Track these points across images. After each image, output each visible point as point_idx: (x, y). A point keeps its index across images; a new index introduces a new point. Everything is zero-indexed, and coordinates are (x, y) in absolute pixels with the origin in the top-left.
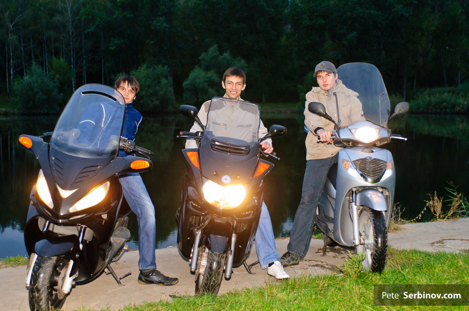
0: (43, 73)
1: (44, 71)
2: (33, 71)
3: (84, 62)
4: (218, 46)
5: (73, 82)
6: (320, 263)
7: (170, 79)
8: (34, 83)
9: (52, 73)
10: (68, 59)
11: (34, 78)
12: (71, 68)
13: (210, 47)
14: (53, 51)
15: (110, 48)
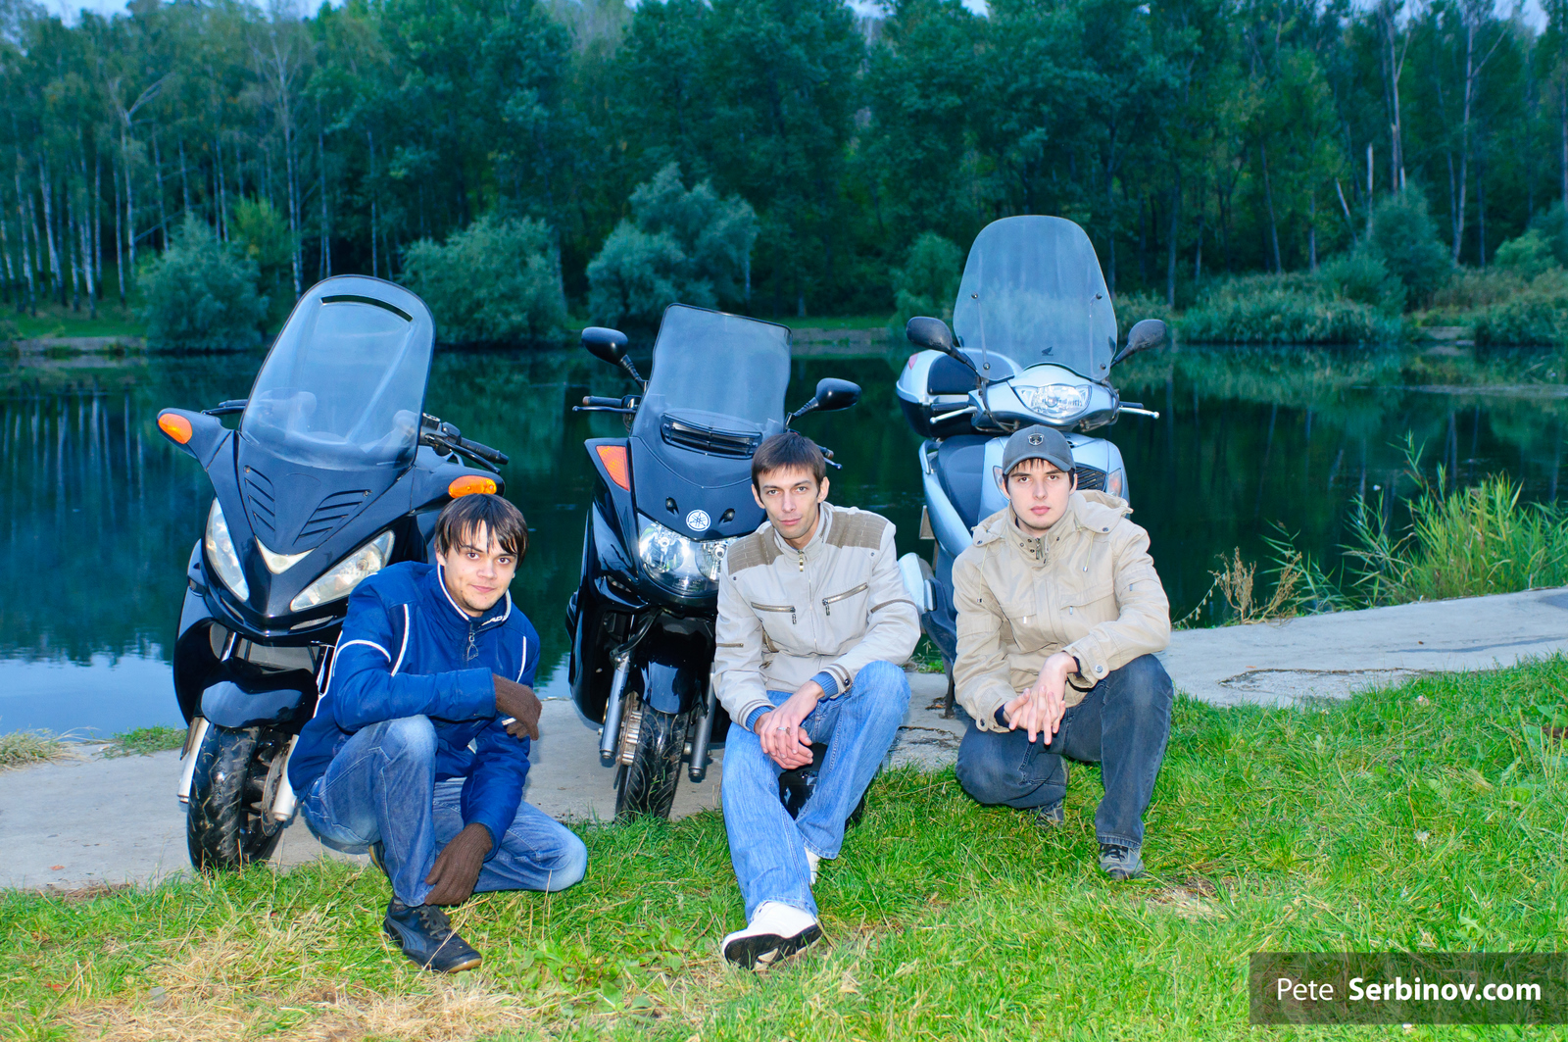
0: (214, 241)
1: (218, 235)
2: (187, 235)
3: (324, 210)
4: (680, 167)
5: (295, 266)
6: (938, 736)
7: (554, 254)
8: (191, 268)
9: (238, 240)
10: (280, 203)
11: (192, 253)
12: (289, 227)
13: (658, 170)
14: (241, 182)
15: (393, 173)
